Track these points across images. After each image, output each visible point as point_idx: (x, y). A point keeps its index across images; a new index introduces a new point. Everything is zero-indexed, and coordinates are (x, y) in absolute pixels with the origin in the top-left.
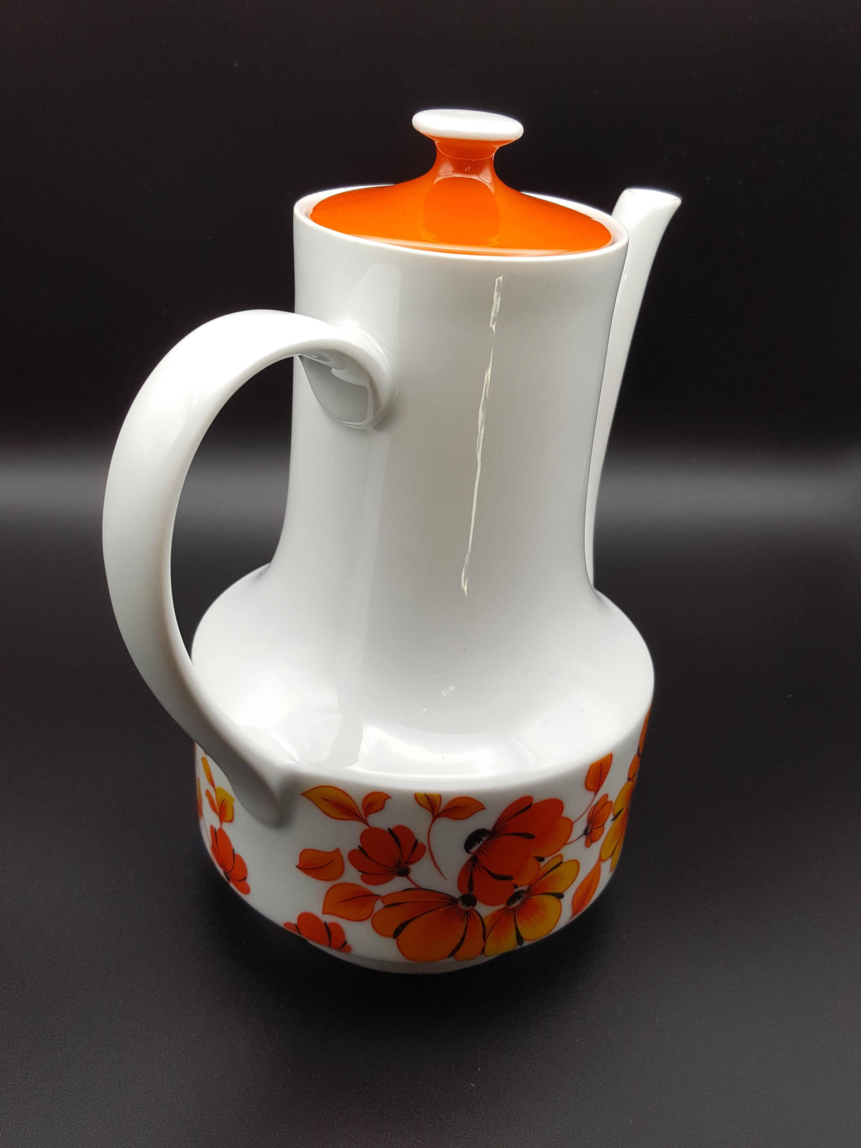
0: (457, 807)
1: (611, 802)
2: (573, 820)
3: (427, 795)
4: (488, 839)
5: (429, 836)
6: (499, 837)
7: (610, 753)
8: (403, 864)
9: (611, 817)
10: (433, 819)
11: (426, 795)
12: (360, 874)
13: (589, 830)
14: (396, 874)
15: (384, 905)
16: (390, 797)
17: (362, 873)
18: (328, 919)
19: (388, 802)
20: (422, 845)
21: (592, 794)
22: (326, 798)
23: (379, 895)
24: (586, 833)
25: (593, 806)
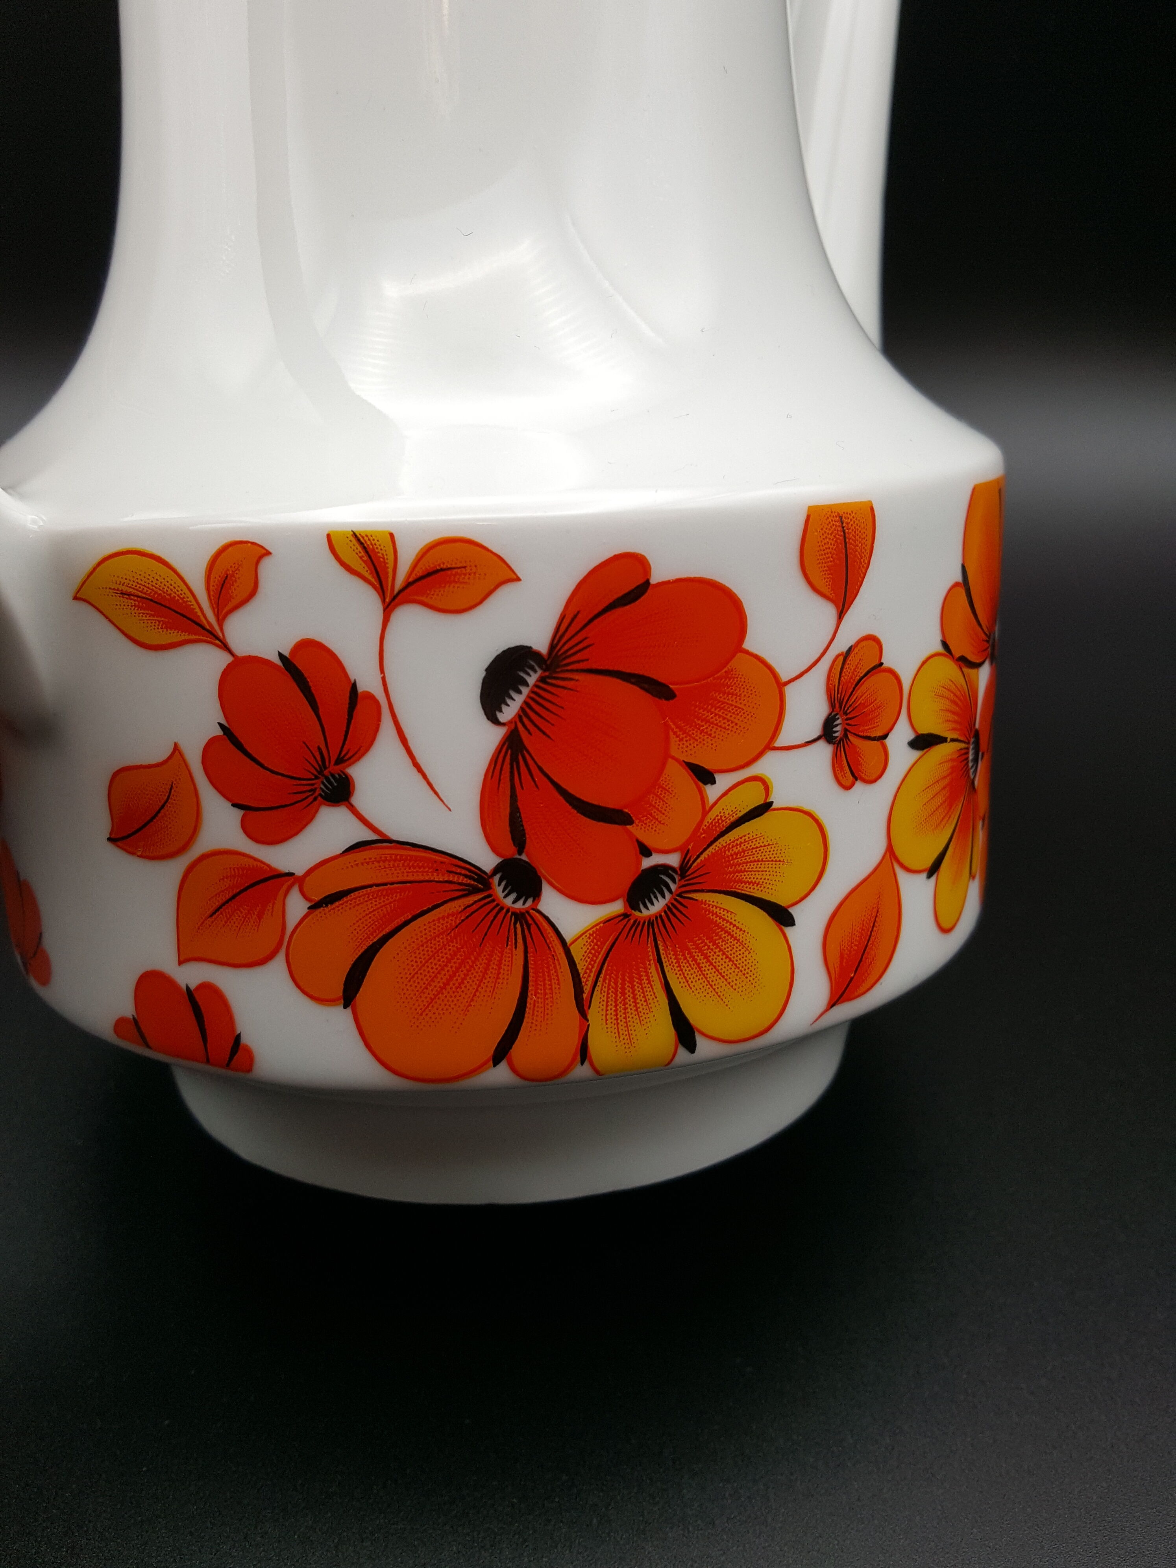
0: (442, 570)
2: (784, 677)
3: (358, 535)
4: (542, 679)
5: (382, 670)
6: (572, 679)
8: (332, 763)
10: (384, 610)
11: (354, 535)
12: (235, 816)
13: (838, 730)
14: (319, 798)
15: (309, 905)
16: (268, 553)
19: (267, 569)
20: (370, 697)
21: (827, 611)
22: (125, 589)
23: (291, 874)
24: (827, 733)
25: (838, 656)
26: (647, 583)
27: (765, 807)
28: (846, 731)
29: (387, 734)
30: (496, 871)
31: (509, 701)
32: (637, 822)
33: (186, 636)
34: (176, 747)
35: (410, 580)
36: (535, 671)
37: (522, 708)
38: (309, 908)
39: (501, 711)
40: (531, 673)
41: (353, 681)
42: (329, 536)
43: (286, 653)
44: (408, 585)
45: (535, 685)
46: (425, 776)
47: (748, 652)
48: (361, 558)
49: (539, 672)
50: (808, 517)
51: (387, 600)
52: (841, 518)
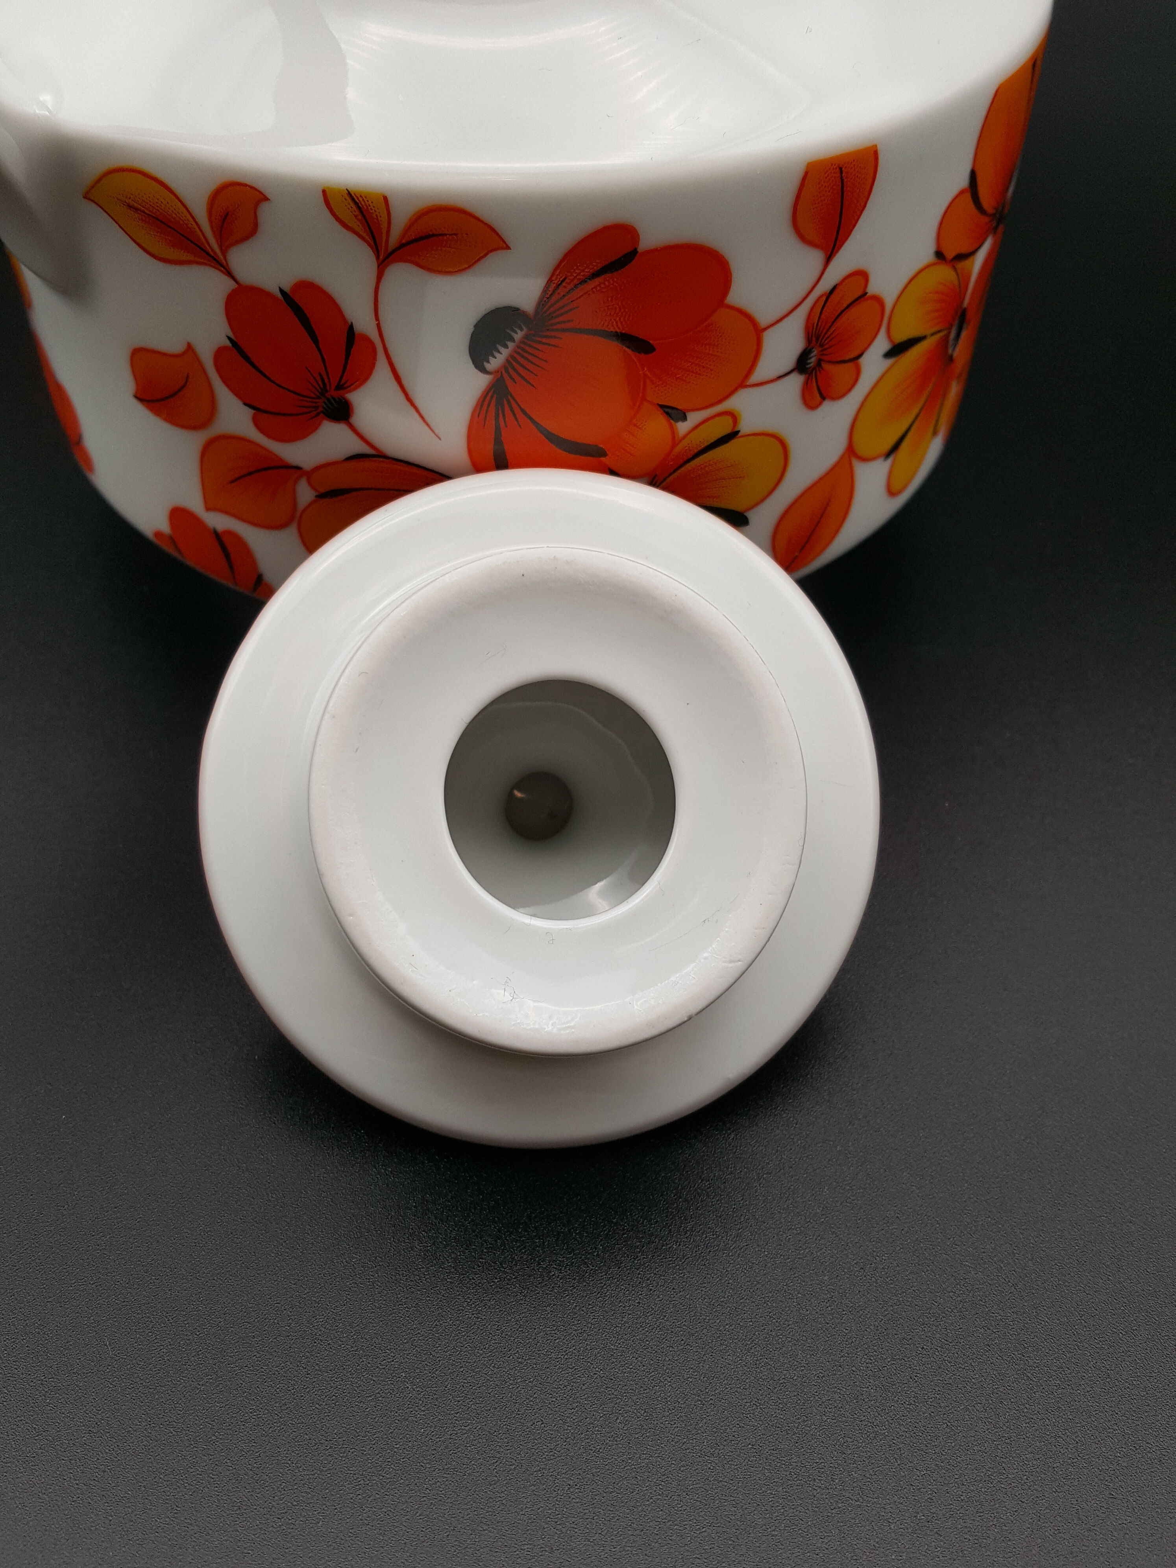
0: (434, 235)
1: (878, 300)
2: (763, 321)
3: (353, 195)
4: (526, 337)
5: (377, 318)
6: (555, 337)
7: (869, 144)
8: (333, 387)
9: (881, 344)
10: (378, 267)
11: (349, 193)
12: (248, 413)
13: (812, 361)
14: (322, 414)
15: (317, 494)
16: (266, 199)
17: (253, 411)
18: (218, 521)
19: (265, 212)
20: (366, 339)
21: (815, 257)
23: (298, 468)
24: (801, 365)
25: (821, 296)
26: (635, 251)
27: (733, 435)
28: (819, 362)
29: (381, 371)
31: (496, 354)
32: (610, 455)
33: (190, 257)
34: (189, 347)
35: (404, 241)
36: (521, 330)
37: (508, 361)
38: (316, 496)
39: (488, 362)
40: (519, 331)
41: (350, 324)
42: (324, 192)
43: (287, 289)
44: (401, 246)
45: (521, 342)
47: (730, 307)
48: (356, 216)
49: (525, 329)
50: (806, 174)
51: (381, 257)
52: (841, 169)
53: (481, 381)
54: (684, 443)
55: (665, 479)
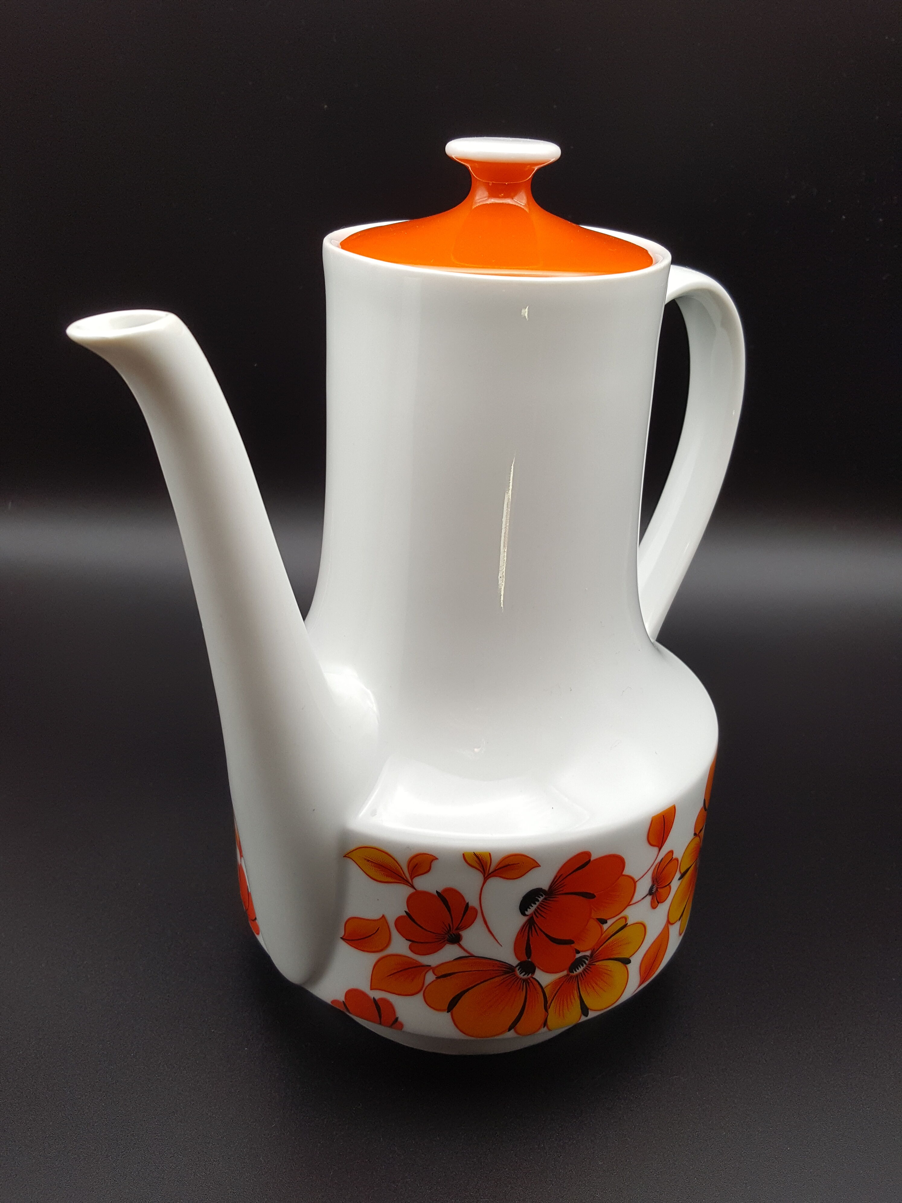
27: (625, 926)
29: (479, 921)
30: (517, 966)
32: (575, 943)
34: (383, 916)
35: (497, 868)
36: (542, 896)
37: (536, 909)
38: (436, 978)
39: (527, 911)
40: (541, 897)
41: (467, 902)
43: (439, 891)
44: (495, 870)
45: (542, 901)
46: (493, 935)
47: (624, 875)
48: (476, 862)
49: (544, 896)
50: (652, 821)
51: (486, 876)
52: (664, 816)
53: (523, 920)
54: (606, 933)
55: (598, 949)
